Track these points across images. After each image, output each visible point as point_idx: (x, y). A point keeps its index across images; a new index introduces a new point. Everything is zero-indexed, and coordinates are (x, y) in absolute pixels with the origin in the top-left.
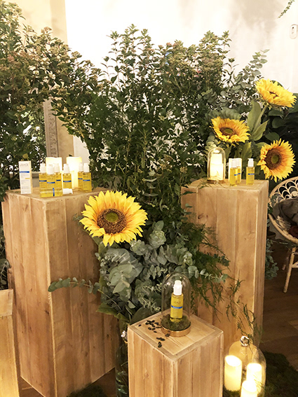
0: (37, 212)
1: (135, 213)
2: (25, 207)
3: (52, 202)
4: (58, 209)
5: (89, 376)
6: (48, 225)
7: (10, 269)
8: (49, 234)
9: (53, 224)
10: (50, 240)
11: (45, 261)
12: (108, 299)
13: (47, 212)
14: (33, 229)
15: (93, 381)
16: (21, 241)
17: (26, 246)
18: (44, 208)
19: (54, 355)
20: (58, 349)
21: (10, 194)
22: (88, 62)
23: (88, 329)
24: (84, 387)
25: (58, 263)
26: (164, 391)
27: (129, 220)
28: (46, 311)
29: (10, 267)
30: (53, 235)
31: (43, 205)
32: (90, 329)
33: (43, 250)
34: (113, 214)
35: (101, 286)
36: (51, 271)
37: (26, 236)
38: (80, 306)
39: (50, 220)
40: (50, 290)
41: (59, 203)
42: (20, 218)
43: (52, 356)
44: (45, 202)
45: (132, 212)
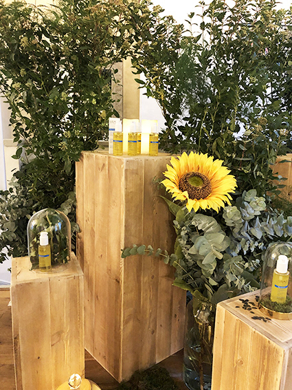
0: (115, 171)
1: (222, 179)
2: (101, 166)
3: (131, 161)
4: (137, 170)
5: (154, 355)
6: (126, 185)
7: (79, 234)
8: (126, 196)
9: (131, 185)
10: (127, 201)
11: (120, 224)
12: (184, 273)
13: (126, 170)
14: (109, 190)
15: (157, 362)
16: (94, 203)
17: (99, 208)
18: (124, 166)
19: (122, 328)
20: (126, 322)
21: (85, 154)
22: (171, 18)
23: (157, 306)
24: (148, 366)
25: (133, 229)
26: (265, 384)
27: (215, 186)
28: (116, 280)
29: (80, 231)
30: (130, 197)
31: (122, 163)
32: (158, 305)
33: (119, 213)
34: (196, 178)
35: (177, 258)
36: (125, 236)
37: (100, 198)
38: (150, 278)
39: (128, 179)
40: (123, 256)
41: (138, 162)
42: (94, 179)
43: (120, 328)
44: (124, 160)
45: (219, 177)
